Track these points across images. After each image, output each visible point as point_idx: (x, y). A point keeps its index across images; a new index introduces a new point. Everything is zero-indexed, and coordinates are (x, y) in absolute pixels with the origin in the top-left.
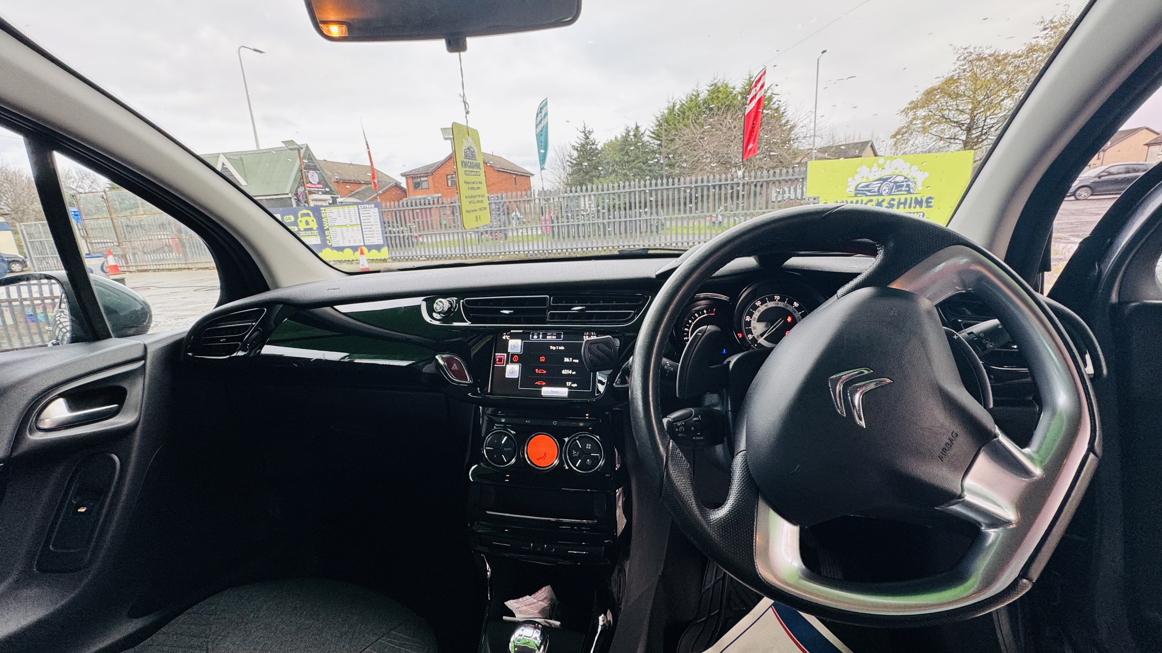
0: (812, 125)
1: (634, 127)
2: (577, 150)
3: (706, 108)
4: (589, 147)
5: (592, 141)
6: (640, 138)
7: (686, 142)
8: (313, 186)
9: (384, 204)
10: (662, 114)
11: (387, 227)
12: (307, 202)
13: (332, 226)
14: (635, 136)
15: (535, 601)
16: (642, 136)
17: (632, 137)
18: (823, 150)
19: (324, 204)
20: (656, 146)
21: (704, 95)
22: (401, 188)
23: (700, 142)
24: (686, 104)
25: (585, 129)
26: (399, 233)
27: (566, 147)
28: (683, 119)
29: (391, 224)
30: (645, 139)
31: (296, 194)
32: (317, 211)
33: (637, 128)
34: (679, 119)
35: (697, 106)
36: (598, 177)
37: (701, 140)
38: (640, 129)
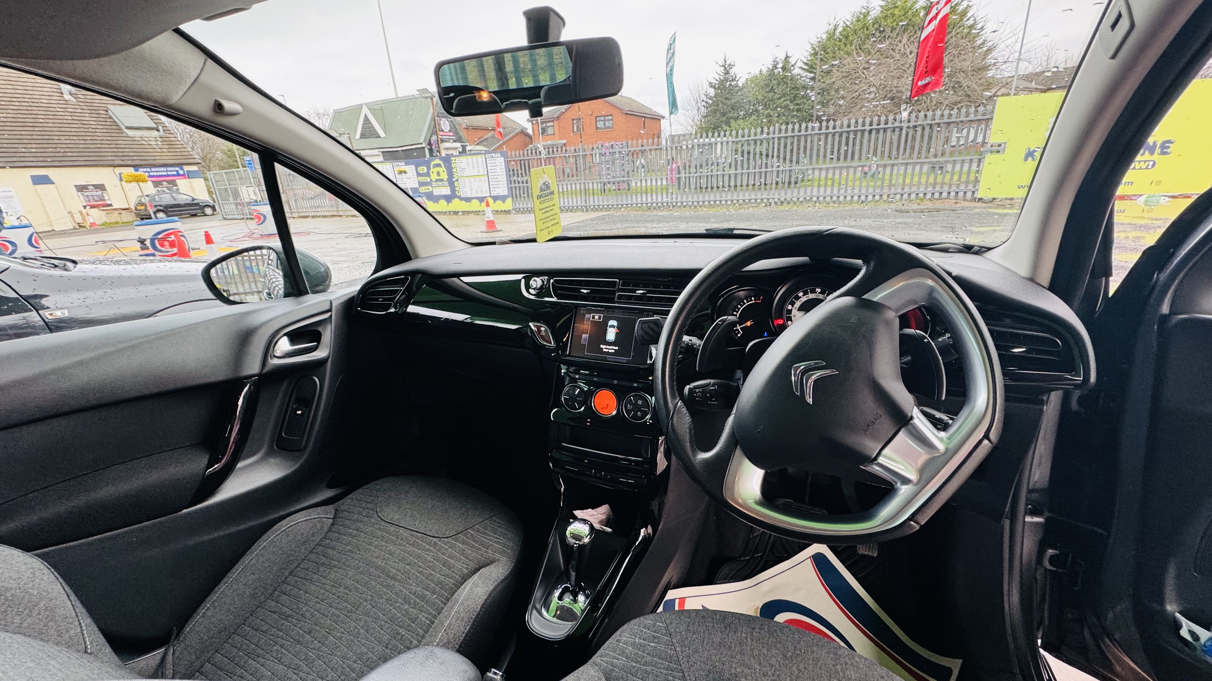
0: (1018, 45)
1: (783, 57)
2: (715, 88)
3: (876, 29)
4: (728, 83)
5: (732, 76)
6: (790, 71)
7: (844, 74)
8: (445, 134)
9: (509, 153)
10: (819, 39)
11: (512, 175)
12: (438, 151)
13: (461, 177)
14: (784, 68)
15: (596, 513)
16: (792, 68)
17: (780, 70)
18: (1029, 78)
19: (455, 153)
20: (808, 80)
21: (875, 13)
22: (527, 135)
23: (863, 73)
24: (851, 26)
25: (725, 62)
26: (523, 183)
27: (702, 84)
28: (845, 45)
29: (516, 172)
30: (796, 71)
31: (430, 144)
32: (447, 160)
33: (787, 57)
34: (839, 45)
35: (866, 27)
36: (736, 119)
37: (865, 71)
38: (790, 60)
